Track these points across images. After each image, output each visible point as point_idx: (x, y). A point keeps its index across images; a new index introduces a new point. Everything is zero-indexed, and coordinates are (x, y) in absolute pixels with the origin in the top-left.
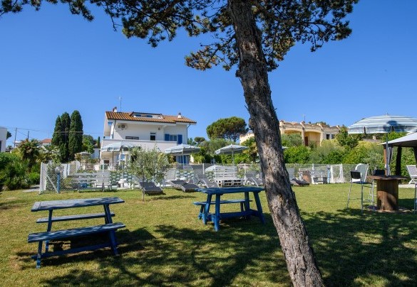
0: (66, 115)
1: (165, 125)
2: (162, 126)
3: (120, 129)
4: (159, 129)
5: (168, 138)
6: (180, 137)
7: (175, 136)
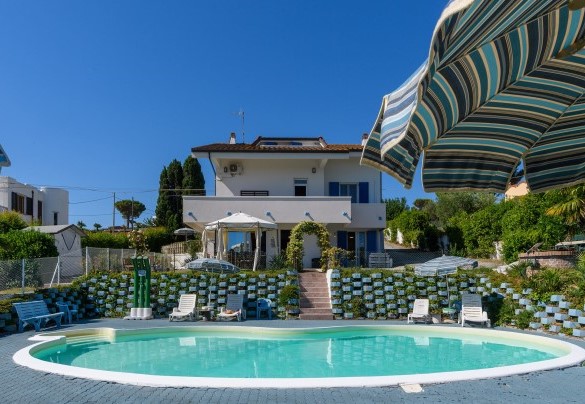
0: (176, 164)
1: (325, 158)
2: (318, 162)
3: (228, 175)
4: (314, 171)
5: (334, 190)
6: (364, 187)
7: (353, 187)
